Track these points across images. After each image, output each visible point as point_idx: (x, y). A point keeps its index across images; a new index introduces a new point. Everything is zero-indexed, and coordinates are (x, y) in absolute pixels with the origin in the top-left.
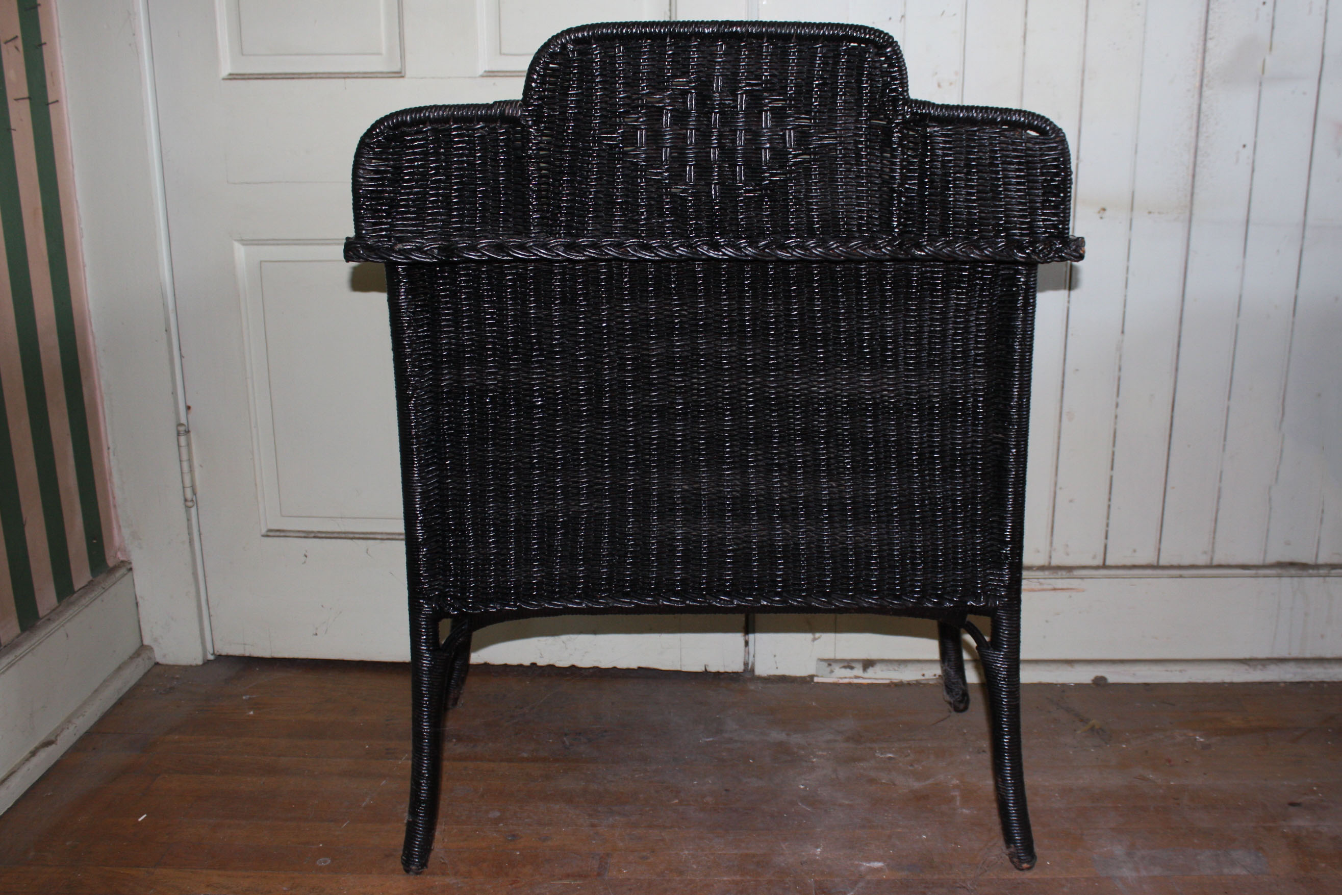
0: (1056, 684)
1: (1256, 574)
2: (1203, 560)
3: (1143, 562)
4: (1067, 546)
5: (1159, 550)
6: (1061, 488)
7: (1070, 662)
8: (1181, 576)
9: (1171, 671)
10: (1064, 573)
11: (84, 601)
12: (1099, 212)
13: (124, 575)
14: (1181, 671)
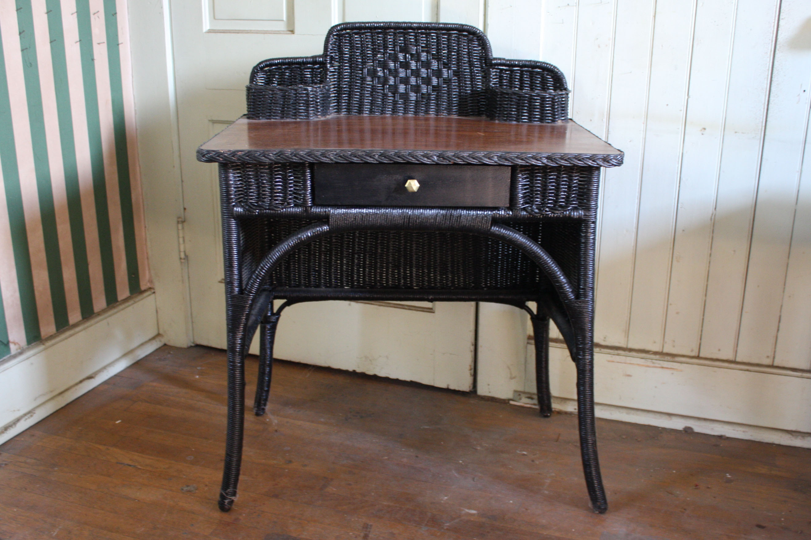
0: (659, 427)
1: (801, 375)
2: (768, 362)
3: (725, 358)
4: (674, 341)
5: (736, 351)
6: (671, 304)
7: (670, 415)
8: (748, 370)
9: (737, 431)
10: (669, 358)
11: (121, 307)
12: (701, 130)
13: (150, 295)
14: (744, 432)
